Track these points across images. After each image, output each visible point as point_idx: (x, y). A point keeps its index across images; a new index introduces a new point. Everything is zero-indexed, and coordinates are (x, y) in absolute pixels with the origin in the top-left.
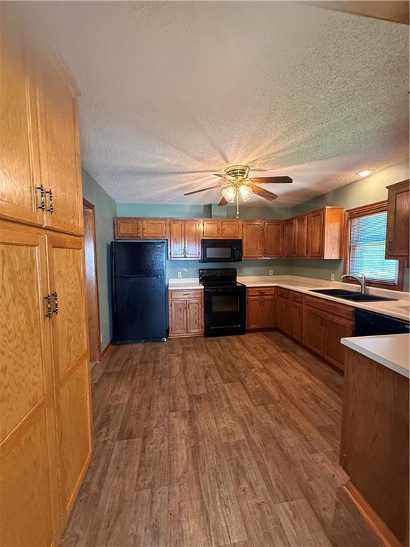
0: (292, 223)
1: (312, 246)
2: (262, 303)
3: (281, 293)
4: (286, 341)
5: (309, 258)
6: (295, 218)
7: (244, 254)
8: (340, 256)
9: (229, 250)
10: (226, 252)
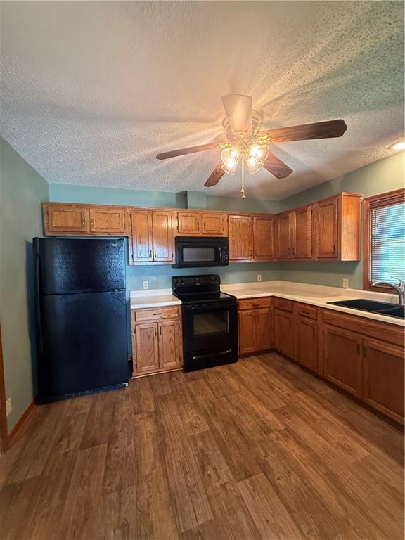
0: (287, 218)
1: (320, 244)
2: (256, 318)
3: (279, 305)
4: (294, 369)
5: (317, 259)
6: (290, 211)
7: (231, 257)
8: (358, 257)
9: (211, 251)
10: (209, 254)
